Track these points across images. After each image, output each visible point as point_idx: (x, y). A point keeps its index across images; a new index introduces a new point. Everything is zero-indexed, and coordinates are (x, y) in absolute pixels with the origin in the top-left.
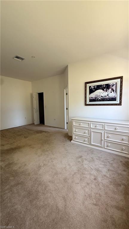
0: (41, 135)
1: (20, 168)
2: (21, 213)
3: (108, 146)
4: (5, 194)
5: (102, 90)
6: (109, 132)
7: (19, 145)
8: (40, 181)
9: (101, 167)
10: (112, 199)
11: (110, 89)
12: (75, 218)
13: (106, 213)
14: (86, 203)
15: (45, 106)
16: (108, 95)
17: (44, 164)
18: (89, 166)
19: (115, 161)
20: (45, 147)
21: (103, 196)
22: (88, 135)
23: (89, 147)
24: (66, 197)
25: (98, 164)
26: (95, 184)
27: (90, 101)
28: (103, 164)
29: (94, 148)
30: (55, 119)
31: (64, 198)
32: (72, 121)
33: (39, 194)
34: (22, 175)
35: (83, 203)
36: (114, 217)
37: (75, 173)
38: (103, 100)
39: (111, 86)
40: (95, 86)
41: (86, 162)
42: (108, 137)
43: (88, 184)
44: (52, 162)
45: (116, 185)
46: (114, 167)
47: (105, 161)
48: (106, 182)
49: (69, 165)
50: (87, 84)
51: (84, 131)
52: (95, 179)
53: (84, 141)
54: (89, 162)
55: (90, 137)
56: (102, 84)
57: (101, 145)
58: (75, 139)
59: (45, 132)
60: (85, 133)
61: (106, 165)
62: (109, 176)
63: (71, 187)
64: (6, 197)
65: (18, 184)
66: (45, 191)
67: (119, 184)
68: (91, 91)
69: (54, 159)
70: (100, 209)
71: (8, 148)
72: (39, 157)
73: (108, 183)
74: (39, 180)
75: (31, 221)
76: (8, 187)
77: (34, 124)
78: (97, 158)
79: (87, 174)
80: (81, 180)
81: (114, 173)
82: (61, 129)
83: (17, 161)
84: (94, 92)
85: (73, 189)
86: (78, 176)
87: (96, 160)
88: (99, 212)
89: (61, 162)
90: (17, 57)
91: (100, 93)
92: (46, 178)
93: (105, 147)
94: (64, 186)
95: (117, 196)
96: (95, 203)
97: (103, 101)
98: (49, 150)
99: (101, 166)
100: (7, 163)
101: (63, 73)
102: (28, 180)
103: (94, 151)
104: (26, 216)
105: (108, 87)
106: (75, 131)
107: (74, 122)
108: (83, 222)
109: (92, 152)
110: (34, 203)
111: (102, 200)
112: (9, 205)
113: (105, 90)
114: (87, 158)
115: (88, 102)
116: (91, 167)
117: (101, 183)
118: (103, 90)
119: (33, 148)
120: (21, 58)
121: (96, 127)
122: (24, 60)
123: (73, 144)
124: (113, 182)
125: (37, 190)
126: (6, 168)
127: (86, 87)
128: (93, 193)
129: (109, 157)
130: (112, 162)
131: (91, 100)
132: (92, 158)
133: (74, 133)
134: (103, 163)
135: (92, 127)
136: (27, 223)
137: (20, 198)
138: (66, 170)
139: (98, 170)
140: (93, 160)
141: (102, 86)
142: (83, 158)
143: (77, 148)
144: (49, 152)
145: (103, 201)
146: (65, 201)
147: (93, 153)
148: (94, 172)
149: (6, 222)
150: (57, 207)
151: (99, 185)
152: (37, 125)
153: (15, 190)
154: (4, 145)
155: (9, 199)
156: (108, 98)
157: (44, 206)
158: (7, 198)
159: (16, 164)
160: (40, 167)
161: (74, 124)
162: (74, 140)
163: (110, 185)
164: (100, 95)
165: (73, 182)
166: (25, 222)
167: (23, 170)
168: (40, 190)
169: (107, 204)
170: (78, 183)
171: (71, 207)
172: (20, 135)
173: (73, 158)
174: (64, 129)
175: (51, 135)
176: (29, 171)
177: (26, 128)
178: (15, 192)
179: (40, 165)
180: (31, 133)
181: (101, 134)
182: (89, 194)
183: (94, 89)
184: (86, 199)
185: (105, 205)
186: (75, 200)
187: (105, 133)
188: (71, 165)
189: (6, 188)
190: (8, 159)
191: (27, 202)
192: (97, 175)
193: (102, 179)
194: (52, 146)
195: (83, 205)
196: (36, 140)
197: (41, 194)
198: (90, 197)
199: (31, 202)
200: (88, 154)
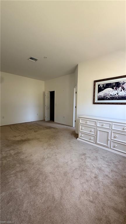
0: (50, 130)
1: (26, 157)
2: (21, 196)
3: (114, 147)
4: (10, 177)
5: (111, 88)
6: (116, 132)
7: (29, 138)
8: (42, 171)
9: (104, 167)
10: (111, 200)
11: (120, 88)
12: (69, 210)
13: (101, 212)
14: (82, 198)
15: (56, 104)
16: (117, 94)
17: (48, 157)
18: (91, 164)
19: (121, 163)
20: (51, 142)
21: (102, 196)
22: (94, 134)
23: (95, 146)
24: (63, 189)
25: (102, 163)
26: (94, 182)
27: (98, 100)
28: (107, 165)
29: (100, 148)
30: (64, 117)
31: (61, 189)
32: (79, 118)
33: (39, 183)
35: (80, 198)
36: (110, 217)
37: (76, 169)
38: (112, 98)
39: (121, 85)
40: (104, 84)
41: (88, 160)
42: (115, 137)
43: (87, 181)
44: (55, 155)
45: (118, 187)
46: (118, 169)
47: (110, 161)
48: (107, 182)
49: (71, 160)
50: (96, 83)
51: (90, 129)
52: (95, 177)
53: (90, 139)
54: (92, 160)
55: (96, 135)
56: (112, 82)
57: (107, 145)
58: (81, 136)
59: (54, 128)
60: (91, 131)
61: (110, 165)
62: (111, 177)
63: (69, 181)
64: (10, 180)
65: (23, 170)
66: (45, 180)
67: (121, 186)
68: (100, 90)
69: (58, 153)
70: (95, 207)
71: (19, 139)
72: (44, 150)
73: (109, 183)
75: (28, 204)
76: (14, 172)
77: (45, 120)
78: (102, 157)
79: (88, 171)
80: (81, 176)
81: (118, 174)
82: (69, 127)
83: (25, 151)
84: (103, 90)
85: (71, 183)
86: (79, 172)
87: (100, 159)
88: (94, 209)
89: (64, 157)
90: (31, 58)
91: (109, 92)
92: (48, 169)
93: (112, 148)
94: (63, 179)
95: (116, 198)
96: (92, 200)
97: (112, 100)
100: (16, 152)
101: (73, 72)
103: (100, 150)
104: (25, 199)
105: (118, 85)
106: (81, 129)
107: (81, 120)
108: (76, 216)
109: (98, 151)
110: (33, 189)
111: (100, 198)
112: (12, 187)
113: (114, 88)
115: (96, 101)
116: (94, 165)
117: (101, 183)
118: (113, 88)
119: (41, 141)
120: (35, 59)
121: (102, 125)
122: (37, 61)
123: (79, 142)
124: (115, 183)
125: (37, 178)
126: (15, 155)
127: (95, 85)
128: (91, 190)
129: (115, 158)
130: (117, 163)
132: (96, 157)
133: (80, 130)
134: (107, 163)
135: (99, 126)
136: (25, 205)
137: (22, 183)
138: (67, 165)
139: (100, 169)
140: (96, 159)
141: (112, 84)
143: (82, 146)
144: (54, 146)
145: (101, 200)
146: (62, 192)
148: (96, 171)
149: (8, 200)
150: (53, 197)
151: (98, 183)
152: (48, 122)
153: (19, 175)
154: (16, 137)
156: (118, 97)
157: (41, 194)
159: (23, 154)
160: (43, 159)
161: (80, 122)
162: (80, 137)
163: (111, 186)
164: (109, 94)
165: (72, 177)
166: (23, 204)
167: (28, 159)
168: (40, 179)
169: (104, 204)
170: (77, 179)
171: (66, 199)
172: (31, 129)
173: (76, 155)
174: (73, 127)
175: (58, 131)
176: (34, 161)
177: (37, 124)
178: (19, 177)
179: (44, 157)
180: (41, 128)
181: (107, 133)
182: (87, 190)
183: (103, 87)
184: (83, 195)
185: (102, 204)
186: (72, 194)
187: (112, 133)
188: (73, 161)
189: (12, 173)
190: (18, 148)
191: (28, 187)
192: (98, 174)
193: (103, 178)
194: (58, 141)
195: (79, 200)
196: (44, 134)
197: (40, 183)
198: (87, 193)
199: (31, 187)
200: (92, 153)
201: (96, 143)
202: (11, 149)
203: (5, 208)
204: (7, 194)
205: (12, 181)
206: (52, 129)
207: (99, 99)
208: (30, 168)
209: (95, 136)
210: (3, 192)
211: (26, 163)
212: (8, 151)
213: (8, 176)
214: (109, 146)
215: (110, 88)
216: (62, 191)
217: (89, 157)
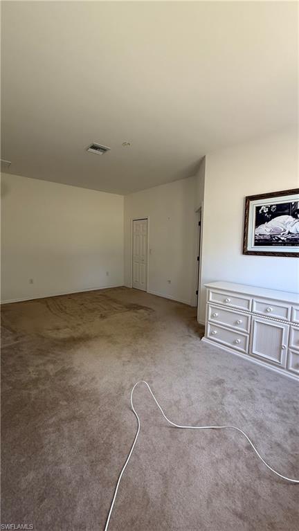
0: (135, 314)
1: (82, 383)
2: (69, 483)
4: (46, 433)
7: (87, 332)
8: (118, 422)
9: (271, 420)
10: (289, 514)
14: (216, 503)
15: (150, 250)
18: (239, 410)
20: (140, 344)
21: (266, 500)
22: (245, 330)
23: (247, 361)
24: (168, 473)
25: (266, 411)
26: (246, 462)
27: (256, 244)
28: (278, 414)
29: (258, 366)
30: (170, 281)
31: (164, 475)
32: (208, 289)
33: (111, 452)
34: (84, 400)
35: (209, 502)
38: (293, 242)
40: (272, 206)
41: (230, 398)
43: (228, 456)
47: (286, 405)
49: (188, 397)
50: (251, 202)
51: (235, 318)
52: (249, 448)
53: (235, 343)
54: (241, 400)
55: (251, 334)
57: (280, 360)
58: (211, 334)
59: (146, 309)
60: (236, 323)
61: (286, 417)
62: (289, 448)
63: (184, 452)
64: (47, 441)
65: (75, 418)
68: (261, 219)
71: (67, 336)
72: (124, 365)
74: (116, 419)
75: (87, 508)
76: (54, 419)
78: (264, 392)
80: (211, 441)
83: (79, 367)
84: (268, 222)
85: (189, 458)
87: (259, 397)
89: (171, 386)
90: (94, 147)
91: (285, 224)
93: (291, 368)
94: (168, 447)
96: (239, 510)
97: (293, 245)
98: (148, 352)
99: (270, 416)
100: (59, 368)
101: (193, 174)
102: (94, 413)
103: (258, 372)
104: (79, 494)
106: (212, 316)
107: (211, 294)
109: (253, 374)
110: (98, 469)
111: (261, 508)
112: (50, 458)
114: (235, 389)
115: (251, 247)
116: (244, 414)
119: (115, 343)
120: (102, 149)
121: (266, 311)
122: (107, 153)
123: (206, 346)
125: (107, 441)
126: (58, 377)
128: (238, 483)
131: (259, 240)
132: (250, 390)
133: (210, 319)
134: (278, 410)
135: (257, 312)
136: (78, 510)
137: (73, 451)
138: (179, 409)
139: (260, 426)
140: (250, 396)
141: (292, 205)
142: (226, 385)
143: (214, 358)
144: (146, 357)
145: (263, 513)
146: (166, 483)
147: (253, 379)
148: (249, 430)
149: (41, 492)
150: (145, 493)
153: (65, 429)
154: (58, 329)
155: (53, 446)
158: (49, 443)
159: (75, 373)
160: (121, 389)
161: (211, 299)
162: (208, 336)
164: (285, 230)
165: (190, 442)
166: (75, 505)
167: (86, 389)
168: (114, 443)
169: (272, 525)
170: (204, 448)
171: (177, 503)
172: (92, 311)
173: (199, 382)
176: (99, 394)
177: (105, 296)
178: (66, 434)
179: (123, 385)
180: (116, 309)
181: (280, 330)
182: (228, 482)
183: (268, 213)
184: (219, 494)
185: (267, 525)
186: (191, 488)
187: (293, 331)
188: (193, 399)
189: (51, 421)
190: (63, 360)
191: (86, 463)
192: (256, 437)
193: (268, 452)
194: (156, 344)
195: (208, 507)
196: (122, 325)
197: (114, 453)
198: (228, 490)
199: (93, 464)
200: (240, 378)
201: (250, 353)
202: (49, 361)
203: (34, 513)
204: (40, 476)
205: (51, 444)
206: (142, 311)
207: (258, 242)
208: (91, 414)
209: (248, 336)
210: (31, 470)
211: (82, 399)
212: (41, 364)
213: (42, 431)
214: (283, 362)
215: (288, 216)
216: (165, 478)
217: (233, 391)
